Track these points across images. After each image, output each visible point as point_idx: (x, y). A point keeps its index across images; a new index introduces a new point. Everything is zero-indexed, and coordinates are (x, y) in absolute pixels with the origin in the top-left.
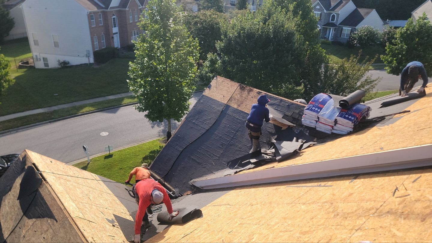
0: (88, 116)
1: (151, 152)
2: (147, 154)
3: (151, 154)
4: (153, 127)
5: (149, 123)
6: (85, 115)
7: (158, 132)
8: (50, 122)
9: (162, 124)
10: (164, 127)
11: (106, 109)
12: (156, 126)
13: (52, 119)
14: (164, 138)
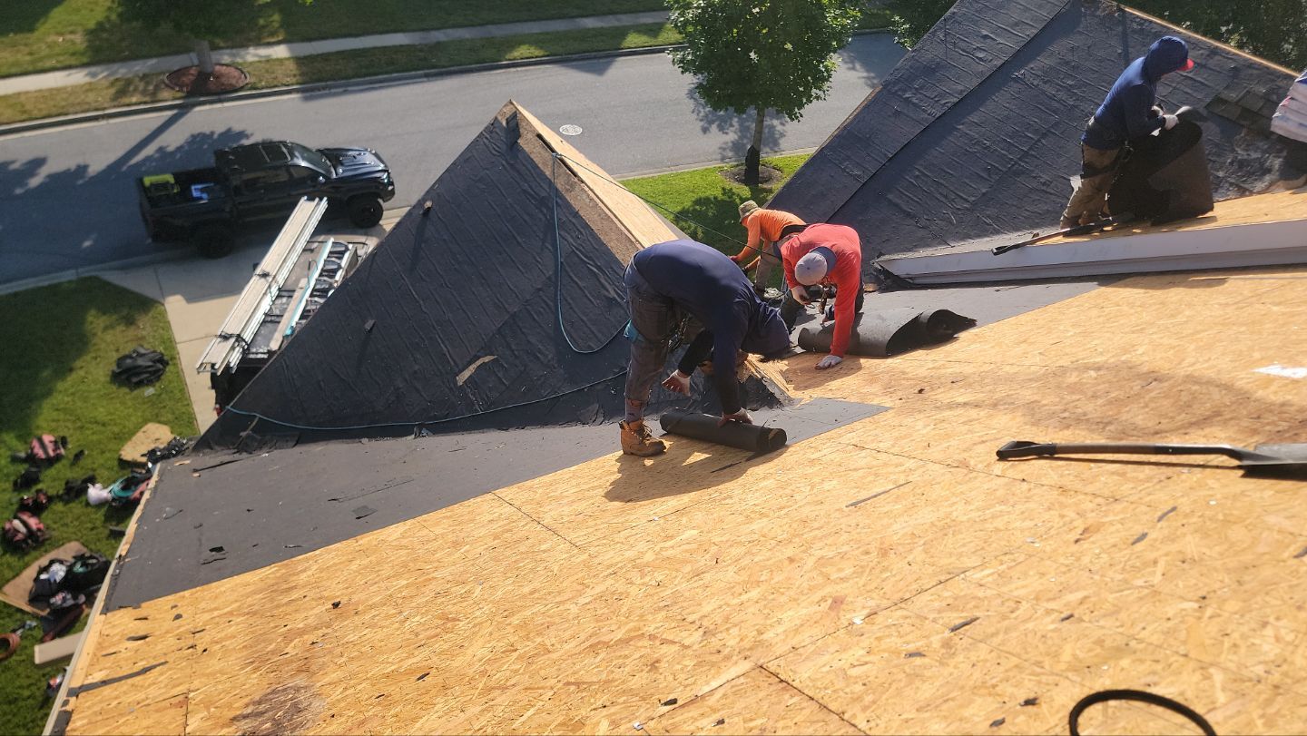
0: (526, 70)
1: (698, 202)
2: (688, 204)
3: (698, 207)
4: (705, 130)
5: (695, 116)
6: (519, 69)
7: (720, 148)
8: (427, 76)
9: (732, 125)
10: (739, 134)
11: (574, 56)
12: (714, 127)
13: (434, 67)
14: (738, 165)
